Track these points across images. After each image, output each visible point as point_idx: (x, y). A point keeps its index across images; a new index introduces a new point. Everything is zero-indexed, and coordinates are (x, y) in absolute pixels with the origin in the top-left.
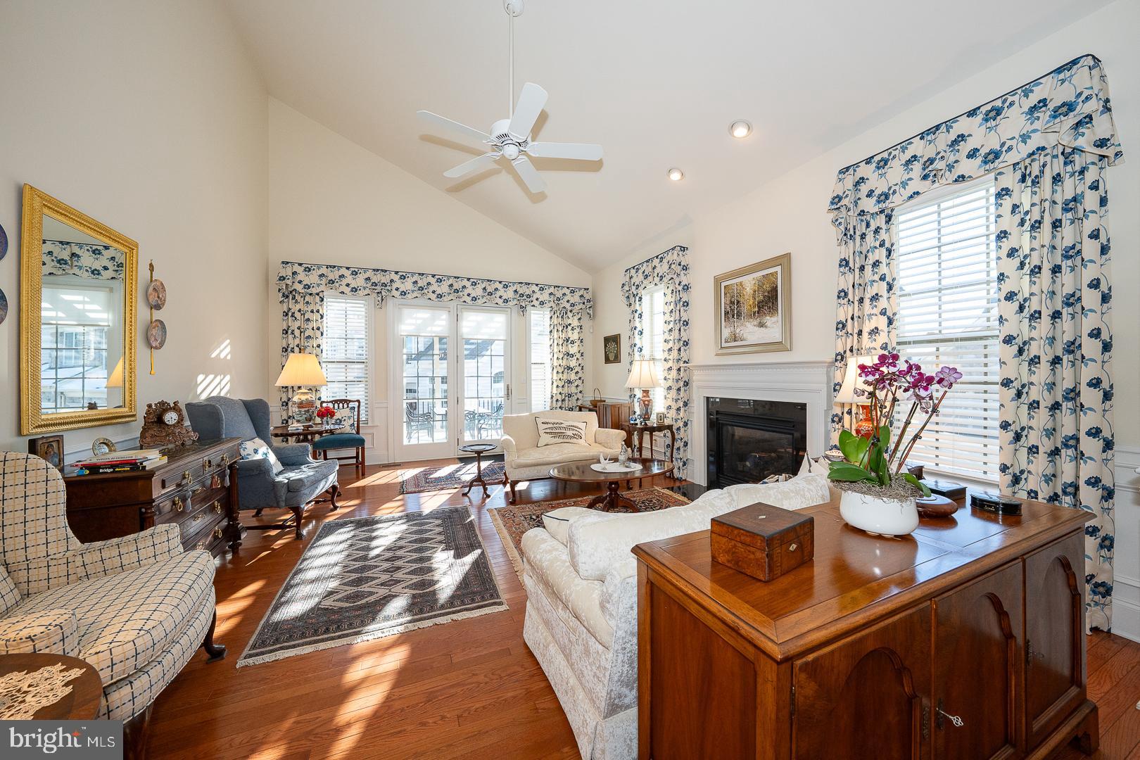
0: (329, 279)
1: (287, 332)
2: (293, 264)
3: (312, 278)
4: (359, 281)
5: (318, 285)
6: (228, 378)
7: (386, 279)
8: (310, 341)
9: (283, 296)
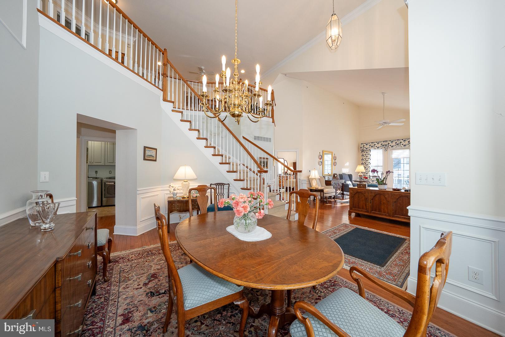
0: (372, 146)
2: (364, 144)
3: (368, 146)
4: (380, 145)
6: (348, 169)
7: (387, 143)
9: (362, 151)
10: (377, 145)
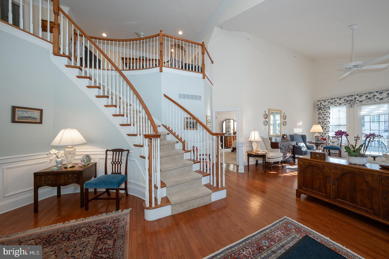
0: (331, 102)
1: (319, 118)
2: (320, 101)
3: (326, 103)
5: (328, 105)
6: (301, 129)
8: (326, 120)
9: (318, 109)
10: (338, 101)
